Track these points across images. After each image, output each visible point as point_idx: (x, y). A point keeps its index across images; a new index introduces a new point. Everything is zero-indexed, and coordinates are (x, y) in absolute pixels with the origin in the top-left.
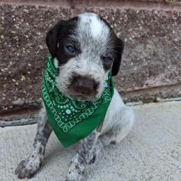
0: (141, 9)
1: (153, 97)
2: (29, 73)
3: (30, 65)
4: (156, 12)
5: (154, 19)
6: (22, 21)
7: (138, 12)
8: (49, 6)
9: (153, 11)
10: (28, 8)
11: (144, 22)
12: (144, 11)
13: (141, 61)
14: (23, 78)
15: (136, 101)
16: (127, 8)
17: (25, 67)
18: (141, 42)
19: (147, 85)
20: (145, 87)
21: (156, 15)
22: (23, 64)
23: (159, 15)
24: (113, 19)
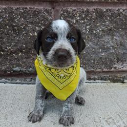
0: (107, 8)
1: (121, 79)
2: (24, 51)
3: (24, 46)
4: (121, 11)
5: (120, 16)
6: (19, 17)
7: (105, 10)
8: (36, 7)
9: (119, 10)
10: (23, 9)
11: (110, 18)
12: (110, 10)
13: (108, 49)
14: (20, 54)
15: (106, 80)
16: (96, 8)
17: (21, 47)
18: (108, 34)
19: (115, 68)
20: (113, 69)
21: (121, 13)
22: (20, 45)
23: (124, 13)
24: (84, 16)
